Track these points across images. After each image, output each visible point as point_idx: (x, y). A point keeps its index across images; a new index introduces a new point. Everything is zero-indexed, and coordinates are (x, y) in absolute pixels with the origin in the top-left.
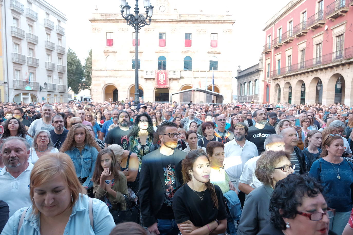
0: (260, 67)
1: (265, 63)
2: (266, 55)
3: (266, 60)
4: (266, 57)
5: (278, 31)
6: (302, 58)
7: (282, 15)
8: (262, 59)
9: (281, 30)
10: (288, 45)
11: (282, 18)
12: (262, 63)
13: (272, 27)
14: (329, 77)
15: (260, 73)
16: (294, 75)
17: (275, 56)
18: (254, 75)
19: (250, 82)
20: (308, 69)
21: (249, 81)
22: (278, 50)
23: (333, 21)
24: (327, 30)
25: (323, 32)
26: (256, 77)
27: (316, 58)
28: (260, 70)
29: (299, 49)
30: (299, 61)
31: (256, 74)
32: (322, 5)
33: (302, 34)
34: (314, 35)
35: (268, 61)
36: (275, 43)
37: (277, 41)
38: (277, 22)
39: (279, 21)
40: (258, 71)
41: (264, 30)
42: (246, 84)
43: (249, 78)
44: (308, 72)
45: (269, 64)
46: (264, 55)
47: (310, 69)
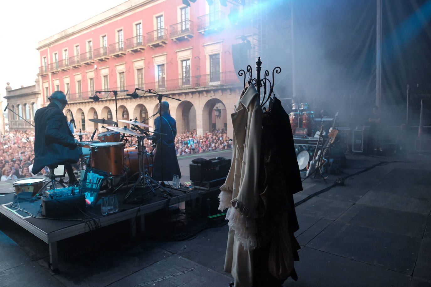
0: (36, 90)
1: (43, 86)
2: (42, 78)
3: (43, 83)
4: (43, 80)
5: (54, 56)
6: (80, 88)
7: (57, 41)
8: (39, 81)
9: (57, 55)
10: (65, 73)
11: (57, 44)
12: (39, 85)
13: (47, 49)
14: (101, 109)
15: (37, 96)
16: (73, 104)
17: (53, 81)
18: (30, 97)
19: (25, 105)
20: (84, 100)
21: (24, 103)
22: (55, 75)
24: (96, 69)
25: (93, 70)
26: (33, 100)
27: (91, 91)
28: (38, 94)
29: (76, 79)
30: (77, 91)
31: (33, 96)
32: (91, 46)
33: (77, 66)
34: (87, 70)
35: (46, 85)
36: (52, 68)
37: (54, 66)
38: (52, 46)
39: (54, 45)
40: (35, 94)
41: (38, 49)
42: (20, 107)
43: (24, 100)
44: (85, 103)
45: (47, 88)
46: (40, 77)
47: (86, 100)
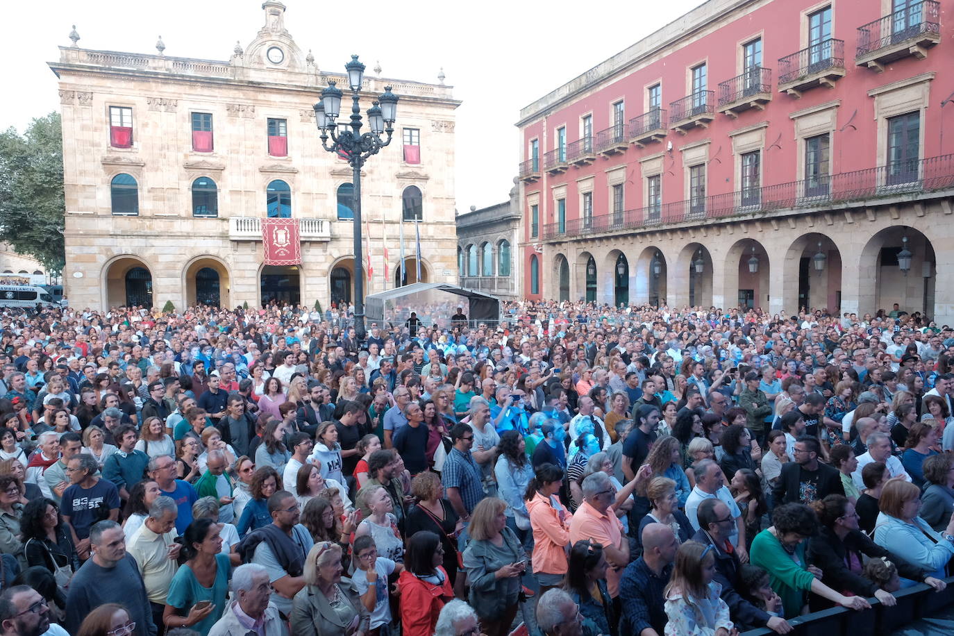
0: (512, 212)
1: (526, 203)
2: (526, 185)
3: (527, 196)
4: (526, 191)
5: (556, 133)
6: (618, 203)
7: (566, 100)
8: (518, 194)
9: (565, 132)
10: (582, 169)
11: (565, 106)
12: (517, 201)
13: (542, 121)
14: (680, 249)
15: (512, 225)
16: (600, 239)
17: (550, 191)
18: (497, 228)
19: (485, 243)
20: (634, 229)
21: (482, 241)
22: (557, 178)
23: (683, 135)
24: (671, 150)
25: (662, 153)
26: (502, 234)
27: (649, 207)
28: (515, 220)
29: (609, 180)
30: (611, 210)
31: (504, 227)
32: (656, 96)
33: (616, 150)
34: (643, 156)
35: (534, 200)
36: (550, 163)
37: (555, 157)
38: (552, 113)
39: (558, 110)
40: (509, 221)
41: (519, 125)
42: (473, 250)
43: (481, 236)
44: (634, 235)
45: (535, 207)
46: (521, 183)
47: (639, 228)
